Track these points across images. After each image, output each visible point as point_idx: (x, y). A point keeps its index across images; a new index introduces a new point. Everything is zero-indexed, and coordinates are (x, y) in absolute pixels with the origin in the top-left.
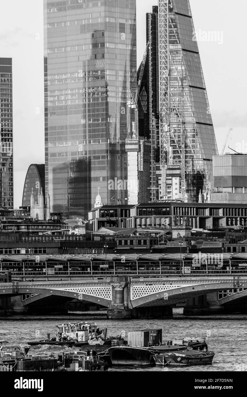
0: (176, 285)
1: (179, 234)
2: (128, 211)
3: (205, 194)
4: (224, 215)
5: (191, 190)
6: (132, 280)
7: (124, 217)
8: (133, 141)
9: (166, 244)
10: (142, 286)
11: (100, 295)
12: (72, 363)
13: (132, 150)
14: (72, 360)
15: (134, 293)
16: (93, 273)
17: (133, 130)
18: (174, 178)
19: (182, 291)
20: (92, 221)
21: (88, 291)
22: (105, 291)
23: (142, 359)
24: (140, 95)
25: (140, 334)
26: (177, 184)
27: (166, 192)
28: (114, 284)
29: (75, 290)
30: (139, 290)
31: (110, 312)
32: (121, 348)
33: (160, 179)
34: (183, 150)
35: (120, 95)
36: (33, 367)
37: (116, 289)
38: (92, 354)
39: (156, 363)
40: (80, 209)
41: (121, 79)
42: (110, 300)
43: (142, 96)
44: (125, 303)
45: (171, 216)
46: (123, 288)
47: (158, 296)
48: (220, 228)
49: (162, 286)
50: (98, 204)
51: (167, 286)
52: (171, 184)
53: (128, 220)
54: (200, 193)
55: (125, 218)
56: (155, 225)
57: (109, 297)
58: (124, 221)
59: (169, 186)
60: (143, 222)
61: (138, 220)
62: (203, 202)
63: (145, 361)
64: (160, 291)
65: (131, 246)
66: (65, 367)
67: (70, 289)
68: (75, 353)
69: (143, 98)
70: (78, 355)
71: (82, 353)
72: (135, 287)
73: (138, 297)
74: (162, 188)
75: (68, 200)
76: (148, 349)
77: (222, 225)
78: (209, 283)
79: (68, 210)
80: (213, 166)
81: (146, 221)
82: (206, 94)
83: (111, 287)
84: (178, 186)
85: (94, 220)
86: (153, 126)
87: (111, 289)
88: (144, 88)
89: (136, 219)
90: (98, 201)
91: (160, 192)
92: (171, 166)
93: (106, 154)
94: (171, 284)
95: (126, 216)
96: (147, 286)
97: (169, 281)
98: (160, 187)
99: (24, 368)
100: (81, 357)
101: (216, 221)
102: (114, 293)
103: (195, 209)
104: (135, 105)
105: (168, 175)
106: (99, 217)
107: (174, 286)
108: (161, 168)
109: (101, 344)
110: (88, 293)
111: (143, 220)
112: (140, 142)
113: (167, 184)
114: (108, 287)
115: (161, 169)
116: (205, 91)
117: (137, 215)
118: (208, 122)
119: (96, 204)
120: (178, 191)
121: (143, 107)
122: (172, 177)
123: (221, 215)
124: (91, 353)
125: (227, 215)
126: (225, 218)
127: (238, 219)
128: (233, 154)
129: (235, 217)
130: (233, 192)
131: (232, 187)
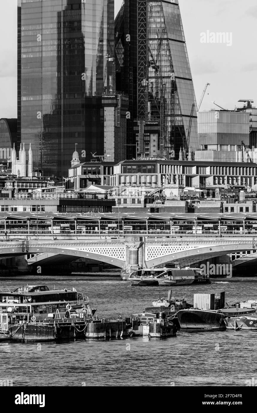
0: (193, 246)
1: (172, 193)
2: (111, 168)
4: (211, 173)
5: (168, 147)
6: (147, 240)
7: (107, 175)
8: (110, 95)
9: (163, 203)
10: (158, 247)
11: (113, 255)
12: (140, 325)
13: (109, 105)
14: (140, 322)
15: (149, 254)
16: (101, 233)
17: (110, 84)
18: (152, 135)
19: (199, 252)
20: (73, 178)
21: (101, 251)
22: (118, 251)
23: (212, 323)
24: (116, 48)
25: (206, 296)
26: (155, 141)
27: (144, 148)
28: (128, 244)
29: (87, 249)
30: (154, 250)
31: (124, 273)
32: (191, 311)
33: (137, 136)
34: (162, 106)
35: (97, 47)
36: (103, 329)
37: (130, 249)
38: (162, 317)
39: (227, 327)
40: (53, 166)
41: (98, 31)
42: (124, 260)
43: (118, 48)
44: (140, 263)
45: (156, 174)
46: (138, 249)
47: (174, 257)
49: (178, 246)
50: (75, 160)
51: (183, 246)
52: (149, 141)
53: (111, 178)
54: (181, 151)
55: (109, 175)
56: (140, 183)
57: (123, 257)
58: (107, 178)
59: (147, 143)
60: (128, 180)
61: (122, 178)
63: (215, 325)
64: (175, 252)
65: (125, 204)
66: (134, 329)
67: (82, 248)
68: (143, 315)
69: (119, 51)
70: (146, 317)
71: (150, 316)
72: (150, 247)
73: (153, 258)
74: (139, 145)
75: (41, 156)
76: (218, 312)
77: (209, 184)
78: (227, 244)
79: (42, 167)
80: (198, 122)
81: (131, 179)
82: (185, 48)
83: (125, 247)
84: (156, 143)
85: (75, 177)
86: (130, 80)
87: (125, 249)
88: (120, 40)
89: (120, 177)
90: (75, 158)
91: (138, 149)
92: (149, 122)
93: (82, 109)
94: (188, 245)
95: (109, 173)
96: (163, 247)
97: (186, 241)
98: (138, 144)
99: (94, 331)
100: (150, 319)
101: (202, 179)
102: (129, 254)
103: (181, 167)
104: (112, 58)
105: (146, 131)
106: (81, 174)
107: (191, 246)
108: (139, 124)
109: (166, 306)
110: (101, 253)
111: (128, 178)
112: (116, 96)
113: (144, 141)
114: (122, 248)
115: (139, 126)
116: (185, 44)
117: (122, 173)
118: (187, 77)
119: (73, 160)
120: (155, 148)
121: (119, 60)
122: (150, 133)
123: (208, 173)
124: (160, 315)
125: (214, 174)
126: (212, 177)
127: (226, 178)
128: (218, 111)
129: (223, 175)
130: (218, 150)
131: (218, 145)
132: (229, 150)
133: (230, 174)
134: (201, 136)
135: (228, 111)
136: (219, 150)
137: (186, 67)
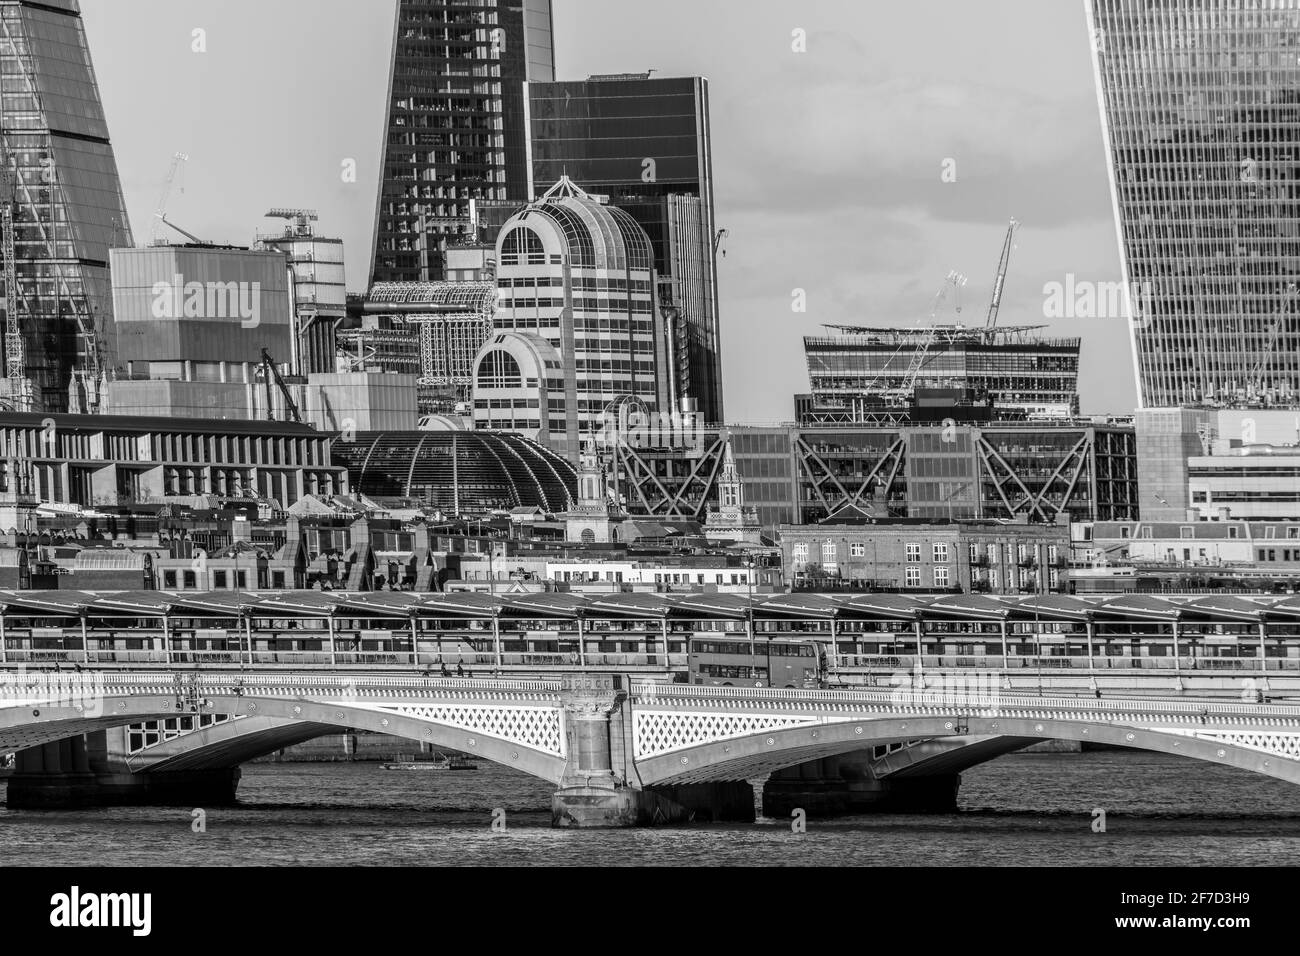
3: (90, 386)
4: (154, 457)
5: (41, 368)
34: (7, 228)
48: (142, 502)
54: (73, 380)
62: (84, 410)
77: (148, 491)
80: (113, 286)
82: (82, 33)
101: (126, 476)
116: (78, 20)
118: (93, 132)
123: (145, 456)
125: (164, 459)
126: (160, 469)
127: (207, 472)
128: (180, 246)
129: (196, 464)
130: (184, 378)
131: (183, 361)
132: (223, 380)
133: (219, 459)
134: (124, 332)
135: (212, 247)
136: (188, 379)
137: (85, 97)
